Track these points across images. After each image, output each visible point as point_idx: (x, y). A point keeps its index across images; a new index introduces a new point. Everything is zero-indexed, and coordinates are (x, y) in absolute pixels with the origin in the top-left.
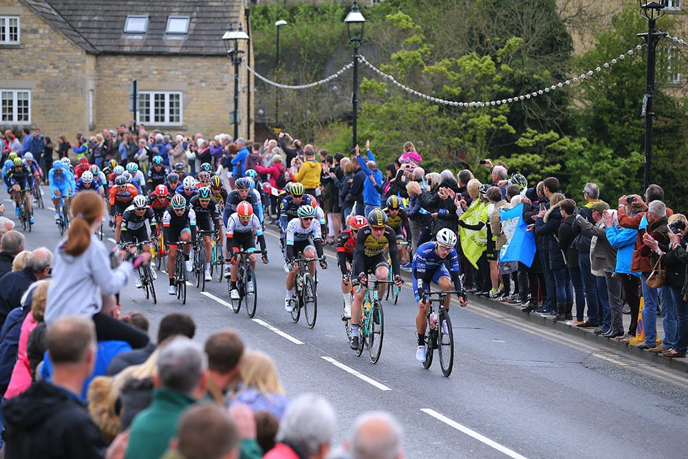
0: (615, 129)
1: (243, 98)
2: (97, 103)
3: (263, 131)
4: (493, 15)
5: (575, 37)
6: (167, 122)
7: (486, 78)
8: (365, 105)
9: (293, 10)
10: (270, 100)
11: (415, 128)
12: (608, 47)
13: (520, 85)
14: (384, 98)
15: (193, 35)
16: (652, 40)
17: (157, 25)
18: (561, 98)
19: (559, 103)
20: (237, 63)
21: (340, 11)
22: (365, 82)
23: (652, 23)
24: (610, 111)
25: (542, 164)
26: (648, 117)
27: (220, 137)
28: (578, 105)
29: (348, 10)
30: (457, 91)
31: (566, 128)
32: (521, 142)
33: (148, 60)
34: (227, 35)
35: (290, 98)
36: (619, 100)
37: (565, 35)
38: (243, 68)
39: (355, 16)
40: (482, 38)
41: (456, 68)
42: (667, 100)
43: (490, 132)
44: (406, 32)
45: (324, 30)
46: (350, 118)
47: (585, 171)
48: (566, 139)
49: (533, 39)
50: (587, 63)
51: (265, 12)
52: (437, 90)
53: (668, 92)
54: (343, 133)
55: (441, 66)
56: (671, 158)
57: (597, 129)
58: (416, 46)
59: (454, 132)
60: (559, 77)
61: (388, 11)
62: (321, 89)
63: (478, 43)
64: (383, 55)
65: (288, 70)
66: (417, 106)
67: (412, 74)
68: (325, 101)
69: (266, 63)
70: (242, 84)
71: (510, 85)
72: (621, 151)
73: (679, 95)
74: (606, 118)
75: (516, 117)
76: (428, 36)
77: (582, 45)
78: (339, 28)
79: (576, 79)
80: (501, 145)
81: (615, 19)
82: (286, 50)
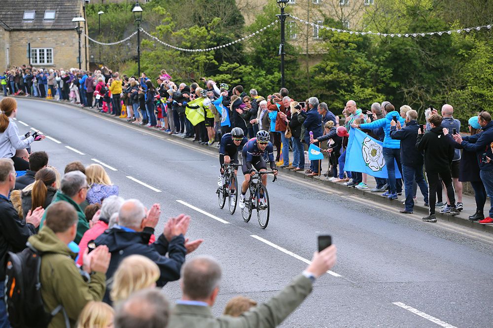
0: (266, 61)
1: (83, 50)
2: (11, 55)
3: (93, 66)
4: (205, 7)
5: (245, 17)
6: (46, 63)
7: (203, 38)
8: (143, 52)
9: (107, 7)
10: (96, 51)
11: (169, 63)
12: (261, 22)
13: (219, 41)
14: (153, 49)
15: (57, 20)
16: (283, 18)
17: (40, 15)
18: (240, 47)
19: (239, 49)
20: (80, 33)
21: (130, 7)
22: (143, 41)
23: (282, 10)
24: (263, 52)
25: (231, 79)
26: (282, 55)
27: (72, 69)
28: (248, 50)
29: (134, 6)
30: (188, 44)
31: (243, 61)
32: (221, 68)
33: (35, 33)
34: (74, 19)
35: (107, 50)
36: (268, 47)
37: (240, 16)
38: (83, 35)
39: (137, 9)
40: (200, 18)
41: (188, 33)
42: (290, 47)
43: (205, 64)
44: (163, 16)
45: (123, 16)
46: (137, 59)
47: (253, 82)
48: (243, 67)
49: (225, 18)
50: (251, 30)
51: (93, 8)
52: (179, 44)
53: (291, 43)
54: (133, 66)
55: (180, 32)
56: (293, 75)
57: (258, 62)
58: (168, 23)
59: (188, 64)
60: (238, 37)
61: (154, 6)
62: (121, 45)
63: (198, 20)
64: (152, 28)
65: (105, 36)
66: (169, 52)
67: (166, 36)
68: (124, 51)
69: (95, 32)
70: (82, 43)
71: (215, 41)
72: (270, 72)
73: (296, 44)
74: (262, 56)
75: (218, 56)
76: (174, 17)
77: (249, 21)
78: (130, 14)
79: (246, 37)
80: (211, 70)
81: (264, 8)
82: (104, 26)
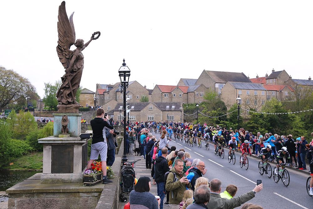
0: (233, 120)
1: (182, 116)
2: (162, 117)
3: (185, 121)
4: (216, 105)
5: (227, 108)
6: (172, 120)
7: (216, 114)
8: (199, 117)
9: (189, 105)
10: (186, 116)
11: (206, 120)
12: (232, 109)
13: (220, 115)
14: (201, 116)
15: (175, 108)
16: (239, 108)
17: (171, 107)
18: (226, 116)
19: (225, 117)
20: (181, 112)
21: (195, 105)
22: (199, 114)
23: (239, 106)
24: (232, 118)
25: (223, 125)
26: (239, 119)
27: (179, 122)
28: (228, 117)
29: (196, 105)
30: (211, 115)
31: (227, 120)
32: (221, 122)
33: (169, 112)
34: (180, 108)
35: (189, 116)
36: (234, 116)
37: (226, 108)
38: (182, 112)
39: (197, 105)
40: (215, 108)
41: (211, 112)
42: (240, 116)
43: (216, 121)
44: (204, 107)
45: (193, 107)
46: (197, 119)
47: (230, 126)
48: (227, 122)
49: (222, 108)
50: (229, 111)
51: (185, 105)
52: (209, 115)
53: (240, 115)
54: (196, 121)
55: (209, 112)
56: (241, 124)
57: (231, 120)
58: (206, 109)
59: (211, 121)
60: (225, 113)
61: (202, 105)
62: (193, 115)
63: (214, 109)
64: (201, 111)
65: (188, 113)
66: (206, 117)
67: (205, 113)
68: (193, 116)
69: (185, 112)
70: (182, 115)
71: (219, 114)
72: (234, 123)
73: (242, 116)
74: (232, 119)
75: (220, 119)
76: (207, 108)
77: (228, 109)
78: (195, 107)
79: (228, 114)
80: (218, 123)
81: (233, 105)
82: (188, 110)
